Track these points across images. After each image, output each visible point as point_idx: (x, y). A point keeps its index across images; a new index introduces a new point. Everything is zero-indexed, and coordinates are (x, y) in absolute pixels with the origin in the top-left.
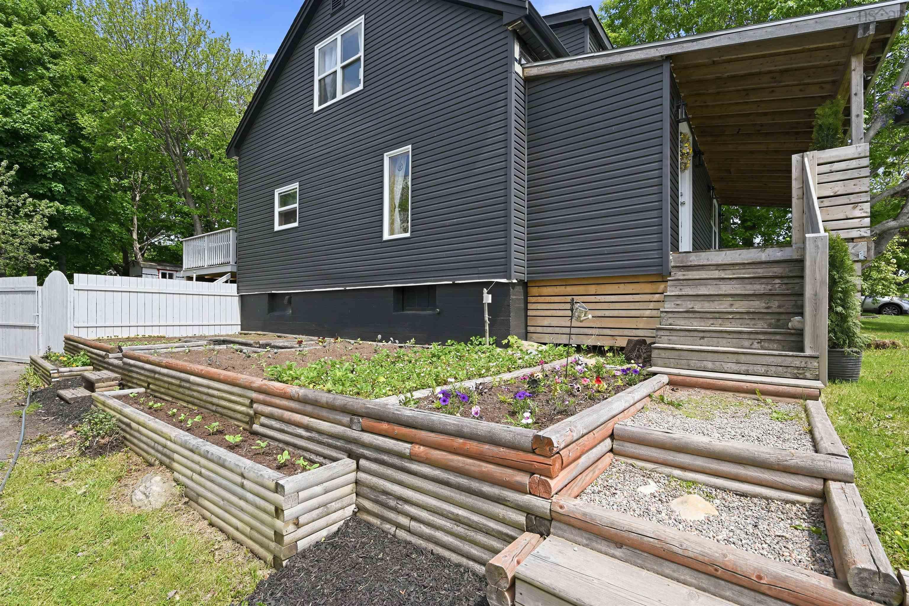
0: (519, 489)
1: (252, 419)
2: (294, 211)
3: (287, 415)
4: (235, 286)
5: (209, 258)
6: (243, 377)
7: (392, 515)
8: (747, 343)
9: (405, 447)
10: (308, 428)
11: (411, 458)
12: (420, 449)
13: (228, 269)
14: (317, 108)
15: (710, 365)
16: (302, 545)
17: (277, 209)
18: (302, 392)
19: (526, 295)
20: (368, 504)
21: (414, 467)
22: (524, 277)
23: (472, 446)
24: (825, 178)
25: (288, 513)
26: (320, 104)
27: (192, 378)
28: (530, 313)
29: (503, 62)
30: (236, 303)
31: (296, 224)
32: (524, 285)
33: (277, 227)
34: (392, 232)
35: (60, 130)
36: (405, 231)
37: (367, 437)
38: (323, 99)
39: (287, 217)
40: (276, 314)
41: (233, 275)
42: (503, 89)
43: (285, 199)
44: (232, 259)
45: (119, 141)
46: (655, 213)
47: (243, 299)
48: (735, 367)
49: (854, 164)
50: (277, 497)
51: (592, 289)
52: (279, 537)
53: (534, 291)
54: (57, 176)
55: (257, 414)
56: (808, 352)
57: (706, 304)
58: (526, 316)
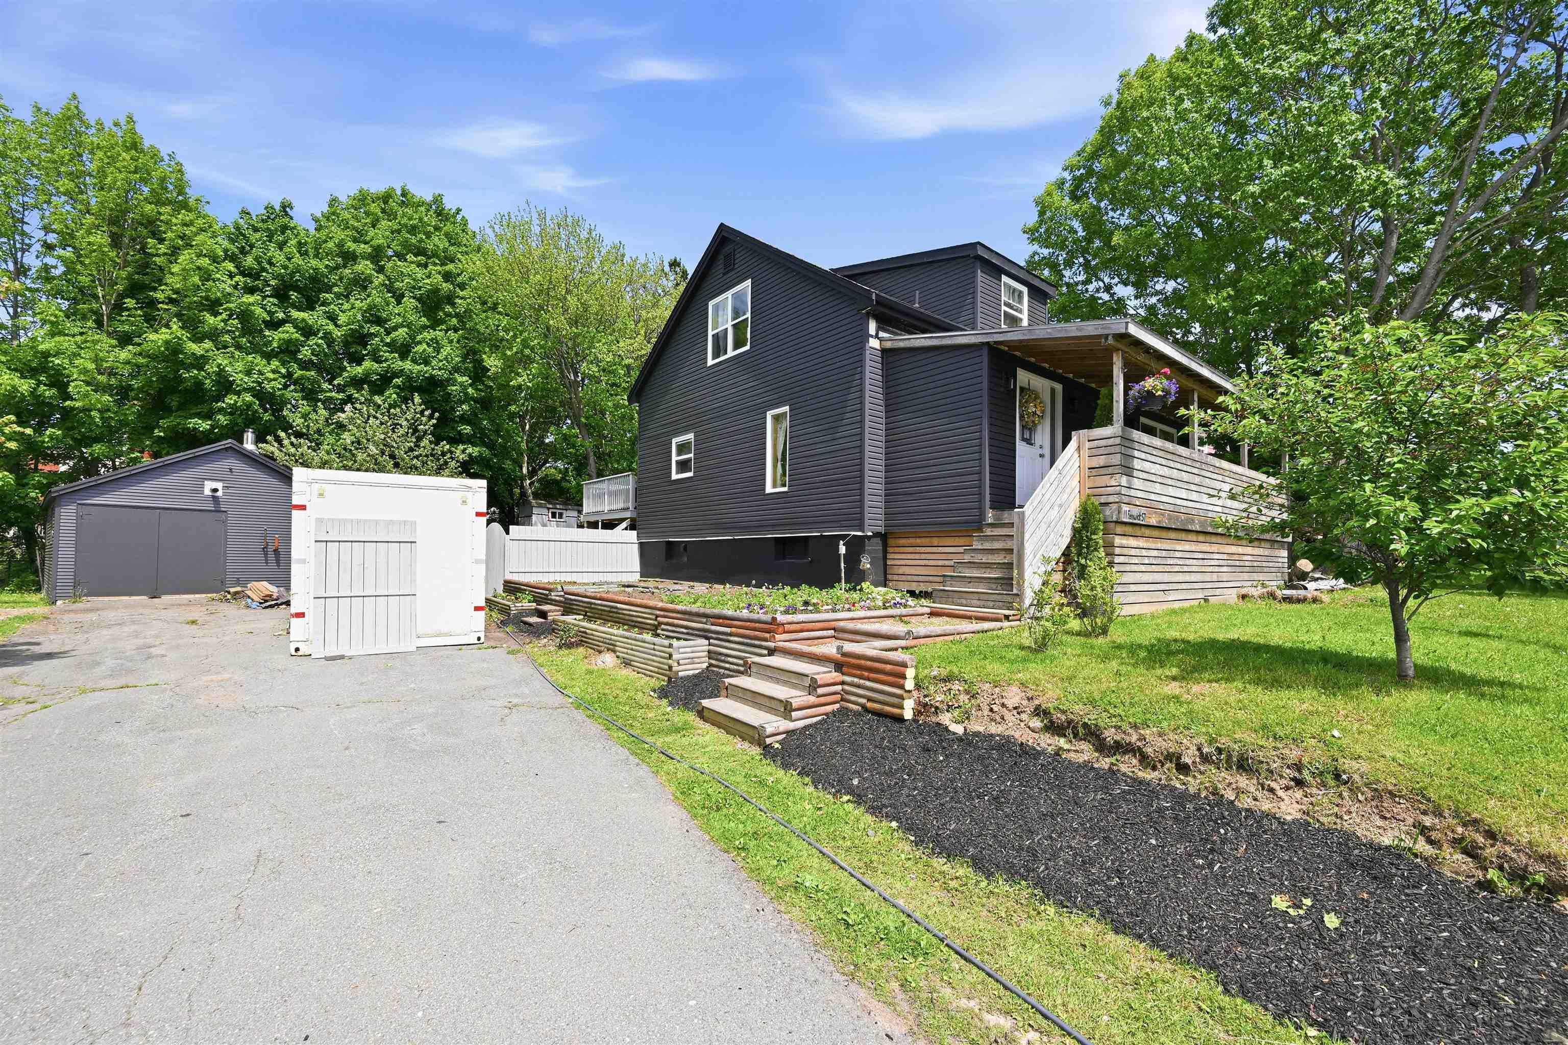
0: (766, 640)
1: (656, 627)
2: (689, 460)
3: (676, 621)
4: (635, 533)
5: (609, 504)
6: (651, 603)
7: (722, 664)
8: (994, 586)
9: (728, 630)
10: (686, 627)
11: (730, 634)
12: (734, 630)
13: (628, 514)
14: (710, 362)
15: (964, 602)
16: (681, 674)
17: (675, 458)
18: (684, 608)
19: (885, 546)
20: (713, 662)
21: (732, 638)
22: (882, 530)
23: (753, 625)
24: (1095, 452)
25: (675, 657)
26: (713, 359)
27: (619, 605)
28: (889, 562)
29: (858, 340)
30: (635, 549)
31: (690, 474)
32: (884, 538)
33: (675, 476)
34: (774, 486)
35: (466, 369)
36: (784, 485)
37: (714, 628)
38: (716, 355)
39: (683, 466)
40: (674, 561)
41: (632, 520)
42: (859, 364)
43: (682, 449)
44: (630, 505)
45: (520, 380)
46: (976, 477)
47: (641, 545)
48: (978, 603)
49: (1111, 442)
50: (670, 650)
51: (935, 541)
52: (670, 668)
53: (891, 542)
54: (464, 419)
55: (660, 624)
56: (1015, 591)
57: (990, 557)
58: (885, 565)
